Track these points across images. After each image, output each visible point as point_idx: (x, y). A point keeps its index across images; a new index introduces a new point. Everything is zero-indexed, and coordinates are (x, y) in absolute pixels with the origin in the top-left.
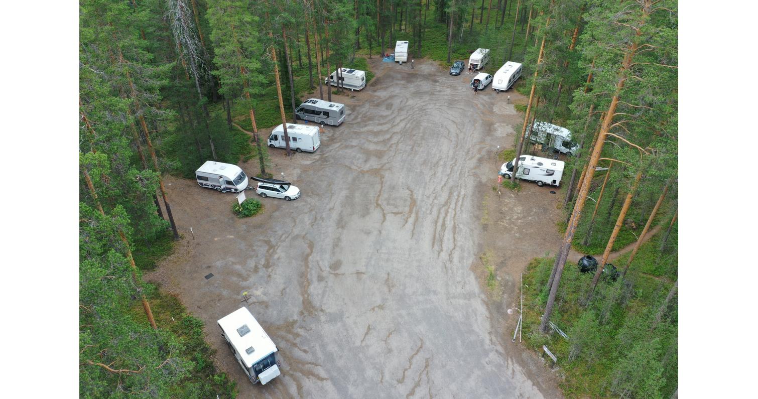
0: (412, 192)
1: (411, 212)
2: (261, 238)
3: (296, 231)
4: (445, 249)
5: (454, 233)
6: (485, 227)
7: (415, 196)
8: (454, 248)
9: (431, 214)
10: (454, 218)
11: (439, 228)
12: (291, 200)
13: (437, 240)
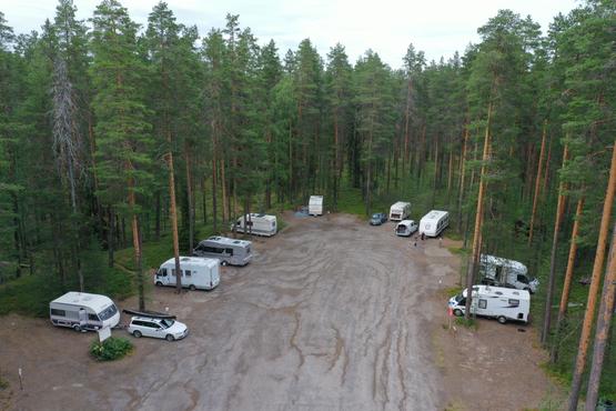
0: (338, 331)
1: (338, 353)
2: (123, 387)
3: (176, 378)
4: (391, 399)
5: (402, 379)
6: (443, 371)
7: (342, 336)
8: (405, 398)
9: (365, 355)
10: (398, 361)
11: (379, 372)
12: (174, 340)
13: (379, 387)
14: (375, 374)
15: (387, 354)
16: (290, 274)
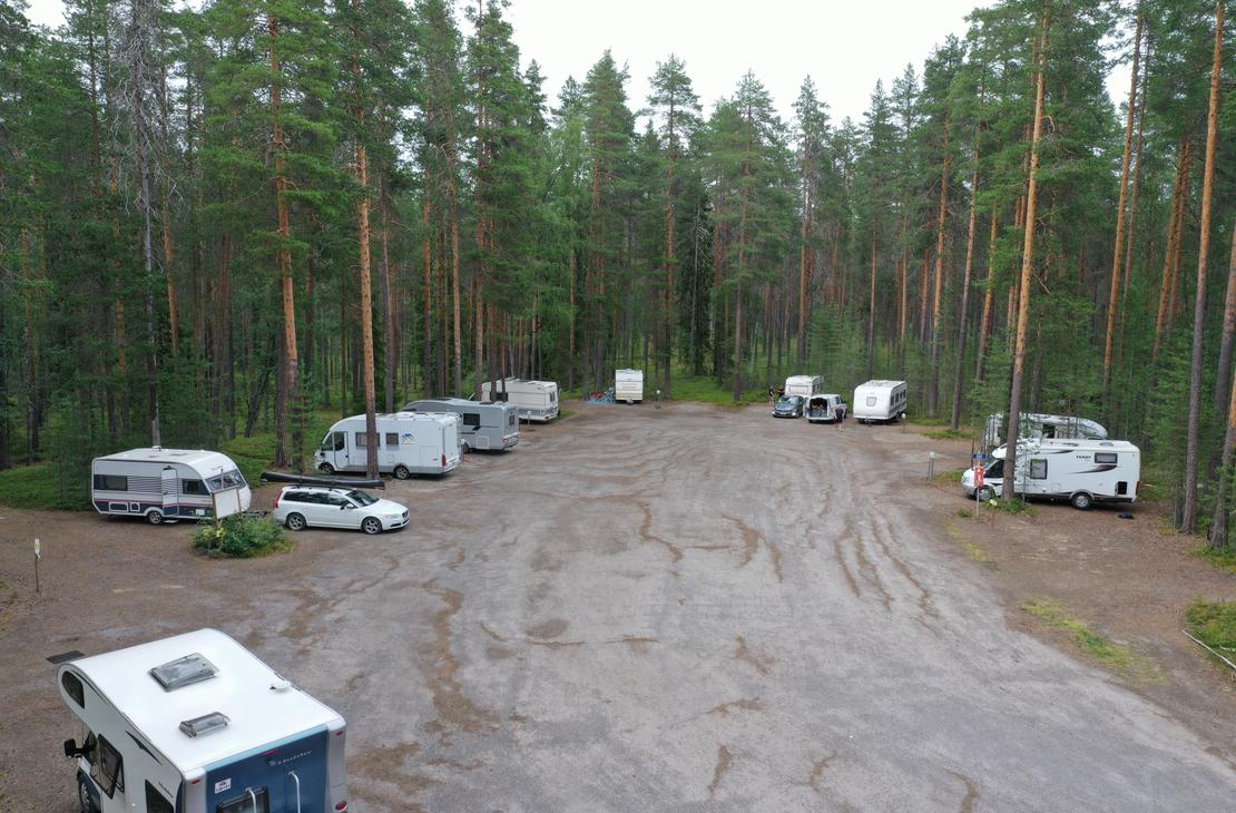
0: (738, 520)
1: (752, 545)
2: (281, 587)
3: (399, 576)
4: (897, 596)
5: (908, 573)
6: (990, 566)
7: (751, 525)
8: (927, 595)
9: (814, 547)
10: (886, 553)
11: (854, 566)
12: (382, 532)
13: (862, 583)
14: (845, 568)
15: (860, 547)
16: (603, 461)
